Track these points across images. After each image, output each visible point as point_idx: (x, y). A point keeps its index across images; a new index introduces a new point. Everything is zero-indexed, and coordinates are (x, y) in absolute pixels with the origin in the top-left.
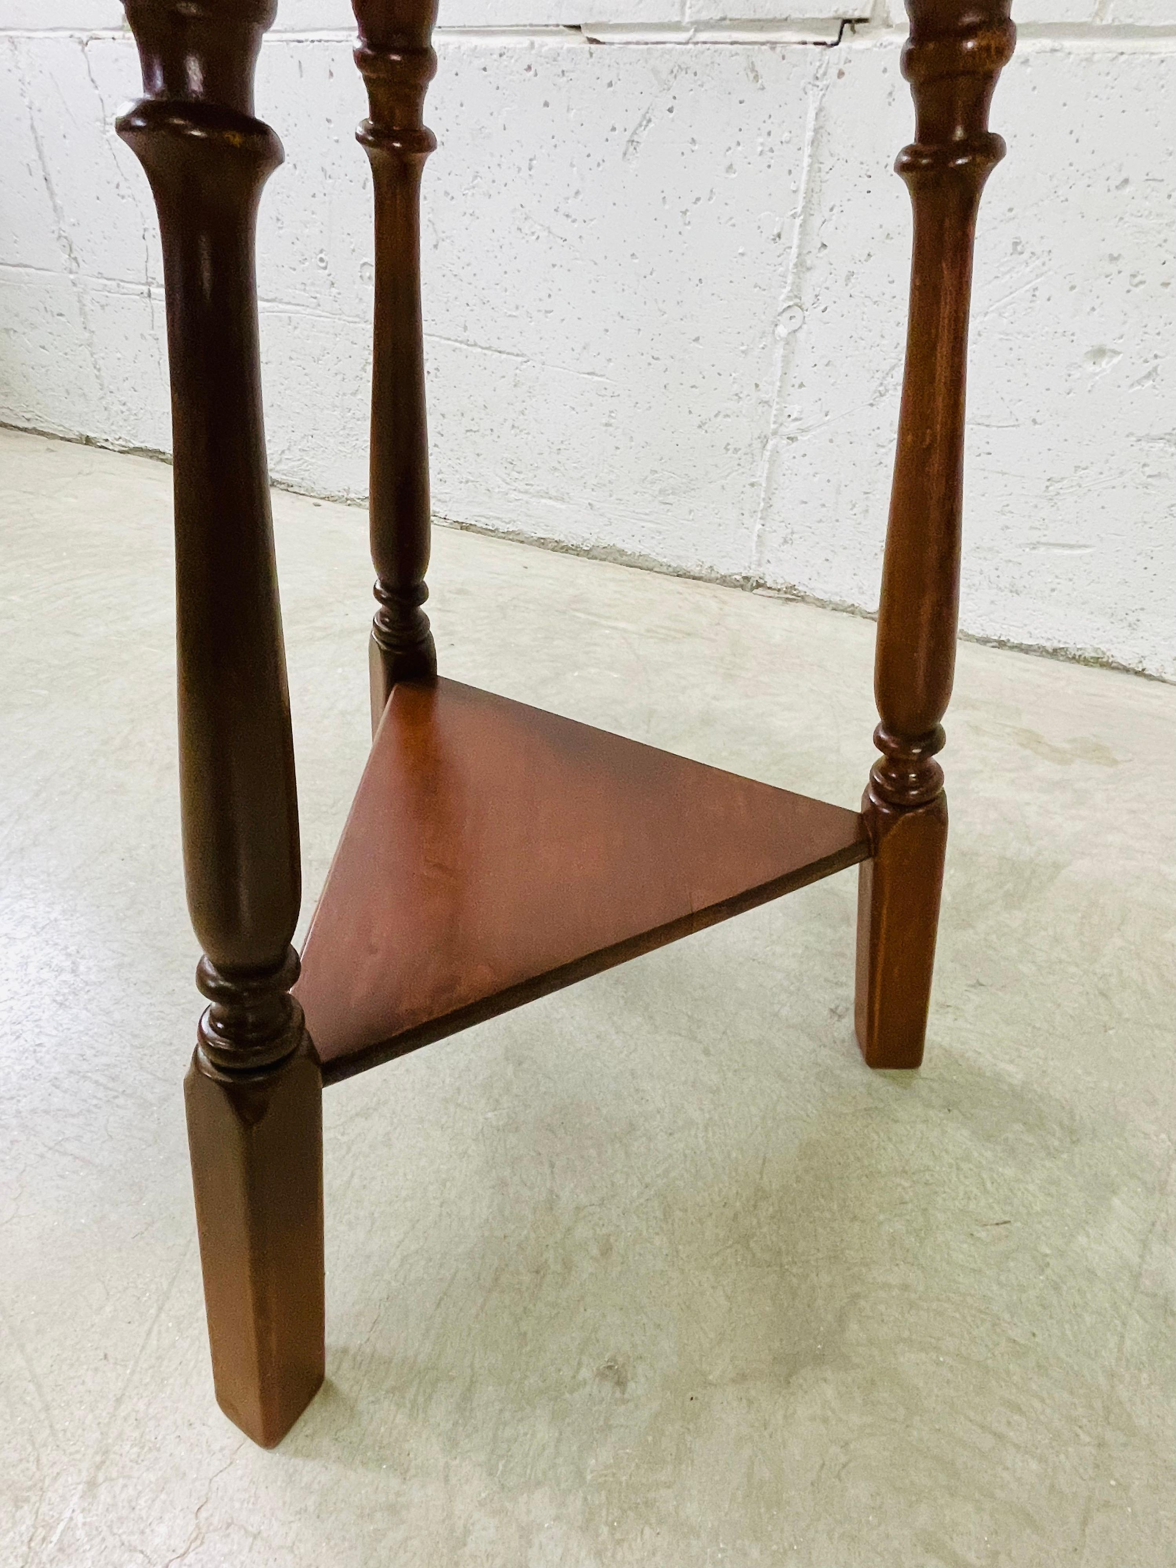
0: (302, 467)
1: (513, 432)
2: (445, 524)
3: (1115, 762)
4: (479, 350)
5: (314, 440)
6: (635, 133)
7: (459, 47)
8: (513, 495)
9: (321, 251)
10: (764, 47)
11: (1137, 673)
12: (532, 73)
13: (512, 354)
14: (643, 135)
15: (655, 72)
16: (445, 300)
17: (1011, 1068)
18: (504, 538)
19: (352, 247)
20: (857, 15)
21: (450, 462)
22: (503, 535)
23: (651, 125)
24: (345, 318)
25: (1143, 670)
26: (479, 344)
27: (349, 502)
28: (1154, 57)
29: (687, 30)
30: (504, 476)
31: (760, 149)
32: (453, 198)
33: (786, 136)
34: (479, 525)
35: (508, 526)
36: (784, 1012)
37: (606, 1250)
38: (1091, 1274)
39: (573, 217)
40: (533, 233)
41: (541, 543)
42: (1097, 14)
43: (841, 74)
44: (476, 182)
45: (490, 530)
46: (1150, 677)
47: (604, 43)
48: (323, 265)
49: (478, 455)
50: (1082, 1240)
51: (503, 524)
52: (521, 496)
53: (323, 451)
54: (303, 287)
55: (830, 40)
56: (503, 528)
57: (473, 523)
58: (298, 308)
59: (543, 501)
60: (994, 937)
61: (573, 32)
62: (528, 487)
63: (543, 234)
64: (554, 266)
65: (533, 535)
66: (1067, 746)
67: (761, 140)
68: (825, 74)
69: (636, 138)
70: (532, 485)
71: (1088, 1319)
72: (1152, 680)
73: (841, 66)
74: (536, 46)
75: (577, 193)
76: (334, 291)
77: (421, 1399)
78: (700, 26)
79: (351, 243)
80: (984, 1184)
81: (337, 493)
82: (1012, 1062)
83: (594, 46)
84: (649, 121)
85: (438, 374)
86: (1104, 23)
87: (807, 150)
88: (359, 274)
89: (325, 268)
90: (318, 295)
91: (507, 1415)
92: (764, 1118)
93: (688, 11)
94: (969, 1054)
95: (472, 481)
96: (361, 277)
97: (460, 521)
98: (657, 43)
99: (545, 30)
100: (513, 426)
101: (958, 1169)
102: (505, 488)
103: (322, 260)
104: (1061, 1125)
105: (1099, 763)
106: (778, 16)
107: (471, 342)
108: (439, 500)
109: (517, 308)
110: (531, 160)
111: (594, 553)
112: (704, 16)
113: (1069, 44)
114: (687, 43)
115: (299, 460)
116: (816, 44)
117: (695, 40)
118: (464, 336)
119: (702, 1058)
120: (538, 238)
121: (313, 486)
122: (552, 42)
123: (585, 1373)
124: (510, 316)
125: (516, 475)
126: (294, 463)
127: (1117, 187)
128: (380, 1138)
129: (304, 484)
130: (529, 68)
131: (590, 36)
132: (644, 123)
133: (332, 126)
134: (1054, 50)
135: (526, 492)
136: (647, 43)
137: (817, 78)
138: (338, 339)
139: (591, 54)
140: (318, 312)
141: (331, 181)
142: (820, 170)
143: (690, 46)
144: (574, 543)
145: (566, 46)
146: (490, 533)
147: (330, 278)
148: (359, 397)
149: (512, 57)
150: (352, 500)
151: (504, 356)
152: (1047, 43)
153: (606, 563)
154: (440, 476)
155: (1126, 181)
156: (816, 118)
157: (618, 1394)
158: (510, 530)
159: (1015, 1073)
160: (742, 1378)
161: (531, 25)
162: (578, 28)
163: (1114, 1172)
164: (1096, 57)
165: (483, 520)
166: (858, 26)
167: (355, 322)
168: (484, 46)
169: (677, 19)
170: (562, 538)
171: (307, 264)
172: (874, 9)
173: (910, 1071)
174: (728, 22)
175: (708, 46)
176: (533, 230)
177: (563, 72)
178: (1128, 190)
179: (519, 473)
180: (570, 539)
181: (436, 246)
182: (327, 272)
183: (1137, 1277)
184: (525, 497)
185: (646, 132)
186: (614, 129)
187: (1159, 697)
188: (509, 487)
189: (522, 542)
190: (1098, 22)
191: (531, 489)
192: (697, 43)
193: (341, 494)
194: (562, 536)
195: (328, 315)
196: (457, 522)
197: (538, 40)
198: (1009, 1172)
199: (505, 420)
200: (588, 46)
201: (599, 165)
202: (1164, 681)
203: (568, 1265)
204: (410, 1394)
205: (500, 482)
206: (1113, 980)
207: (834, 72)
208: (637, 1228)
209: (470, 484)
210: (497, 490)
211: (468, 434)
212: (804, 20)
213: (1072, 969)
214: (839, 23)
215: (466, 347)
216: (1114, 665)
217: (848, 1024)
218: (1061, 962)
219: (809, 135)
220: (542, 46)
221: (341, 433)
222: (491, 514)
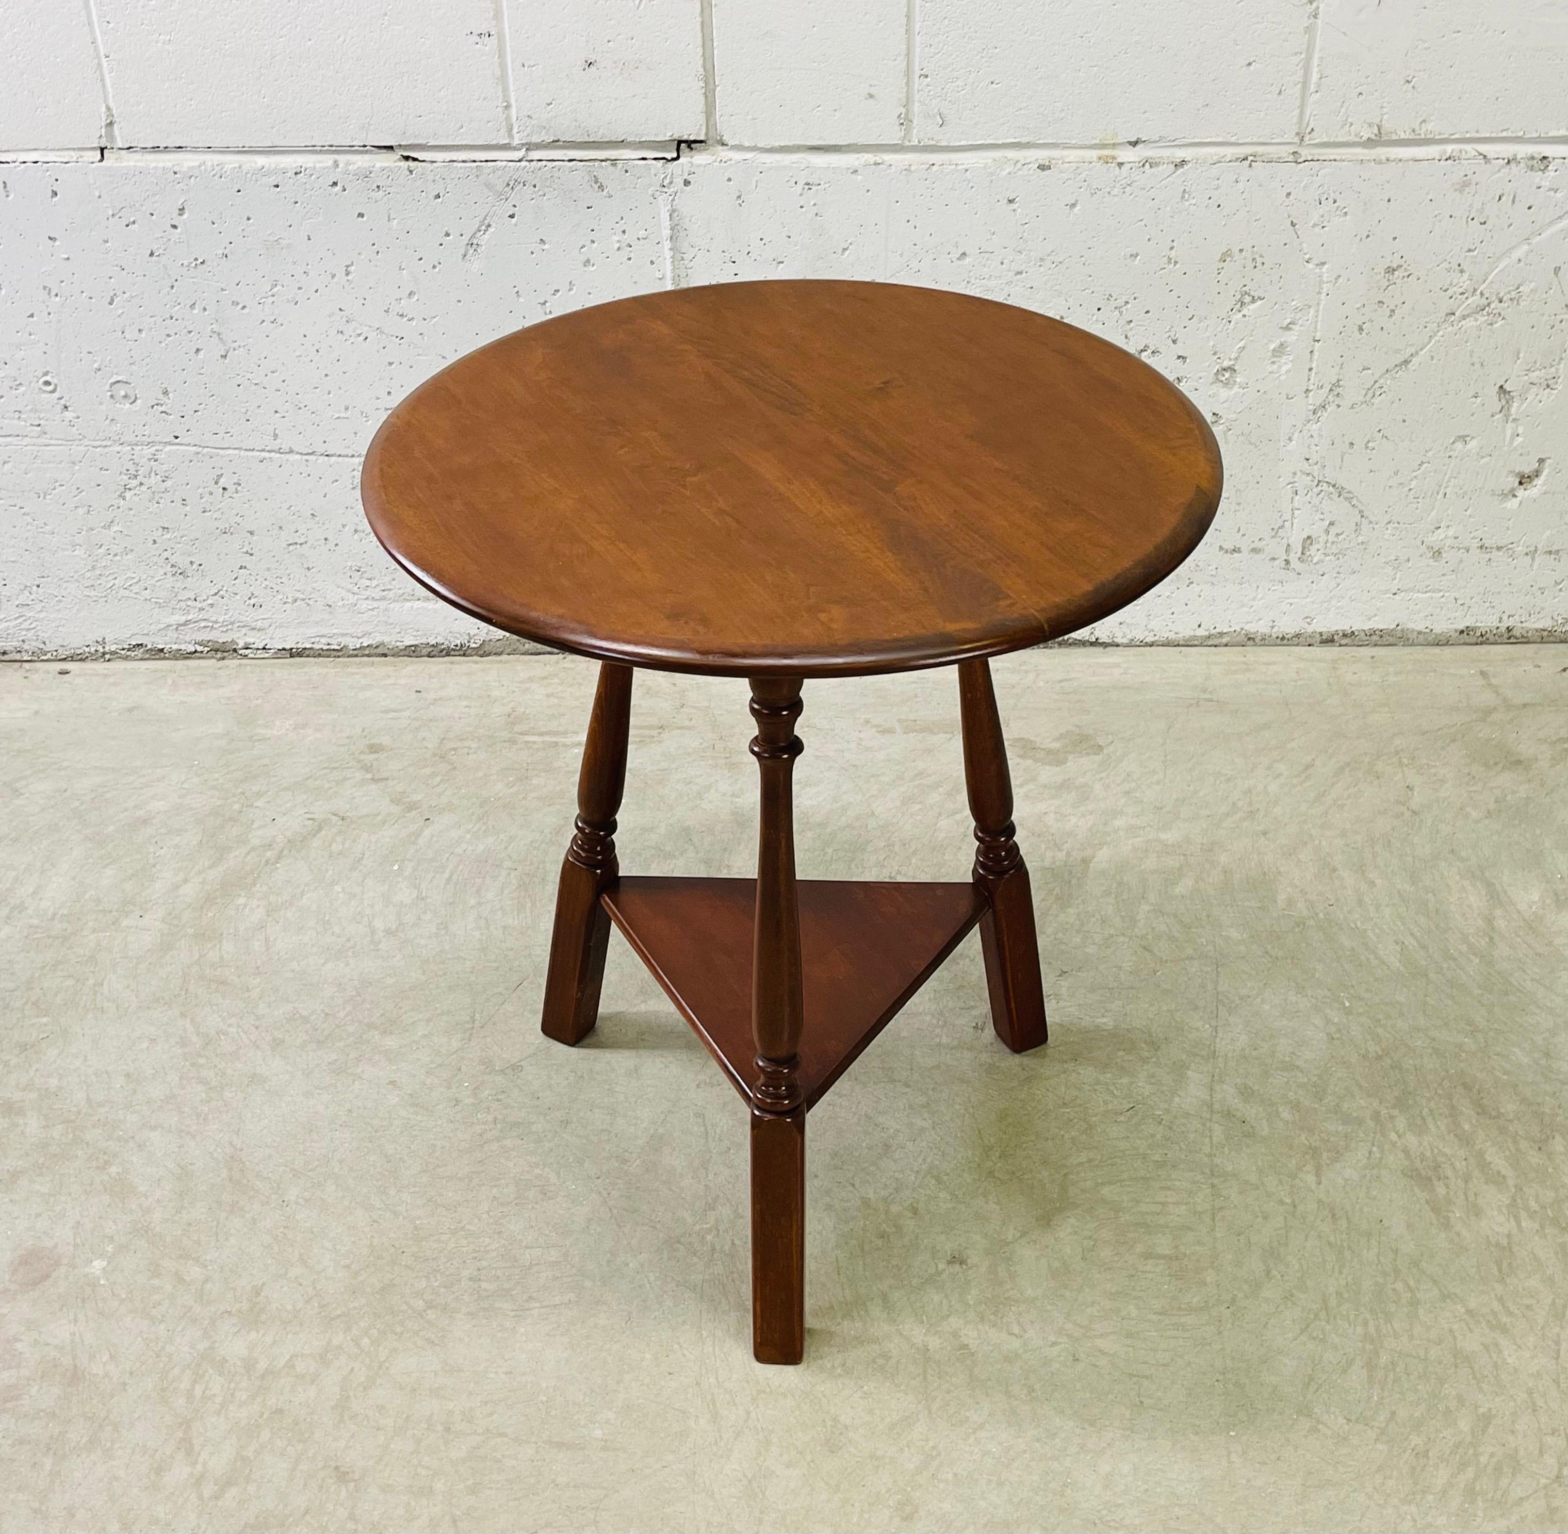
0: (22, 627)
1: (356, 536)
2: (266, 655)
3: (1100, 748)
4: (298, 457)
5: (40, 590)
6: (473, 236)
7: (240, 167)
8: (364, 605)
9: (46, 374)
10: (604, 163)
11: (1092, 644)
12: (338, 188)
13: (347, 456)
14: (484, 239)
15: (488, 186)
16: (244, 410)
17: (1104, 1020)
18: (356, 656)
19: (96, 365)
20: (692, 138)
21: (266, 583)
22: (355, 652)
23: (491, 230)
24: (90, 443)
25: (1097, 639)
26: (296, 449)
27: (107, 657)
28: (960, 167)
29: (515, 149)
30: (350, 586)
31: (617, 245)
32: (244, 307)
33: (642, 233)
34: (316, 646)
35: (361, 641)
36: (944, 1040)
37: (915, 1211)
38: (1187, 1115)
39: (410, 316)
40: (359, 335)
41: (412, 652)
42: (905, 137)
43: (687, 183)
44: (275, 290)
45: (334, 650)
46: (1105, 645)
47: (424, 161)
48: (51, 388)
49: (308, 569)
50: (1177, 1099)
51: (355, 640)
52: (375, 604)
53: (60, 601)
54: (17, 414)
55: (669, 156)
56: (353, 643)
57: (308, 646)
58: (9, 439)
59: (408, 605)
60: (1060, 935)
61: (385, 151)
62: (386, 593)
63: (372, 335)
64: (390, 364)
65: (398, 644)
66: (1056, 745)
67: (616, 238)
68: (671, 183)
69: (475, 242)
70: (390, 590)
71: (1192, 1136)
72: (1106, 647)
73: (686, 176)
74: (341, 165)
75: (411, 294)
76: (69, 415)
77: (862, 1313)
78: (530, 147)
79: (96, 361)
80: (1113, 1093)
81: (87, 650)
82: (1103, 1016)
83: (411, 163)
84: (489, 226)
85: (239, 488)
86: (912, 143)
87: (667, 245)
88: (109, 393)
89: (53, 391)
90: (42, 422)
91: (913, 1299)
92: (966, 1110)
93: (516, 136)
94: (1075, 1021)
95: (303, 600)
96: (112, 396)
97: (288, 647)
98: (487, 161)
99: (350, 150)
100: (356, 531)
101: (1096, 1090)
102: (352, 599)
103: (47, 383)
104: (1145, 1042)
105: (1088, 754)
106: (613, 139)
107: (285, 448)
108: (254, 629)
109: (347, 409)
110: (347, 266)
111: (487, 648)
112: (536, 139)
113: (888, 157)
114: (520, 161)
115: (16, 619)
116: (655, 159)
117: (529, 158)
118: (275, 445)
119: (907, 1090)
120: (366, 338)
121: (42, 646)
122: (361, 161)
123: (941, 1266)
124: (338, 418)
125: (368, 583)
126: (7, 624)
127: (958, 259)
128: (732, 1217)
129: (26, 647)
130: (335, 184)
131: (405, 154)
132: (483, 228)
133: (57, 243)
134: (876, 164)
135: (383, 599)
136: (474, 161)
137: (664, 186)
138: (77, 468)
139: (411, 172)
140: (43, 440)
141: (58, 299)
142: (683, 259)
143: (523, 164)
144: (458, 642)
145: (378, 165)
146: (335, 653)
147: (63, 402)
148: (115, 528)
149: (312, 175)
150: (112, 653)
151: (333, 459)
152: (869, 157)
153: (504, 657)
154: (252, 601)
155: (964, 254)
156: (671, 219)
157: (964, 1267)
158: (365, 644)
159: (1107, 1022)
160: (1024, 1234)
161: (331, 146)
162: (391, 148)
163: (1184, 1057)
164: (913, 168)
165: (324, 640)
166: (693, 146)
167: (106, 446)
168: (273, 166)
169: (507, 142)
170: (440, 640)
171: (22, 389)
172: (707, 134)
173: (1043, 1046)
174: (561, 143)
175: (544, 163)
176: (359, 332)
177: (378, 187)
178: (967, 260)
179: (370, 579)
180: (452, 639)
181: (224, 357)
182: (56, 395)
183: (1210, 1106)
184: (383, 605)
185: (486, 236)
186: (447, 235)
187: (1117, 665)
188: (356, 597)
189: (385, 655)
190: (907, 143)
191: (391, 594)
192: (532, 161)
193: (93, 650)
194: (439, 637)
195: (60, 442)
196: (284, 649)
197: (342, 159)
198: (1125, 1080)
199: (344, 526)
200: (405, 164)
201: (434, 267)
202: (1118, 645)
203: (899, 1228)
204: (855, 1314)
205: (344, 593)
206: (1150, 937)
207: (679, 181)
208: (926, 1195)
209: (298, 603)
210: (340, 604)
211: (291, 548)
212: (640, 142)
213: (1121, 939)
214: (676, 142)
215: (278, 455)
216: (1070, 641)
217: (990, 1032)
218: (1112, 936)
219: (667, 232)
220: (348, 164)
221: (88, 574)
222: (335, 631)
